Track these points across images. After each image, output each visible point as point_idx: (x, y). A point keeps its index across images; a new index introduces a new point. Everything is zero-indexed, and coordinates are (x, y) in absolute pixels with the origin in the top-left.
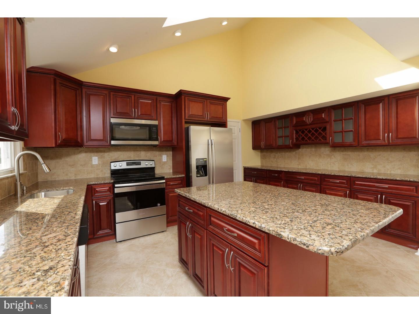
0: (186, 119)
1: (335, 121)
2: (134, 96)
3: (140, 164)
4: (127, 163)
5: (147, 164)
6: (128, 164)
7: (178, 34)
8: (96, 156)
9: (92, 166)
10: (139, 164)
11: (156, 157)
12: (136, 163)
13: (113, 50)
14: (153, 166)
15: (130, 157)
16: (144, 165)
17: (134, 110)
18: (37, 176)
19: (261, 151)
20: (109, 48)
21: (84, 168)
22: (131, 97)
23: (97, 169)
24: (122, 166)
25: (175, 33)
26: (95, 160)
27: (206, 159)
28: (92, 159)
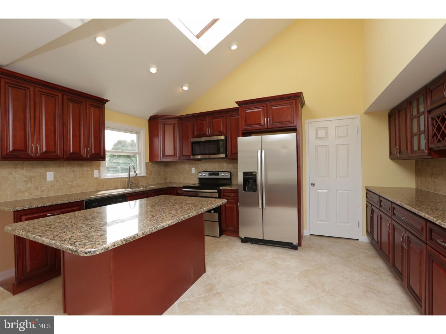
0: (242, 131)
2: (209, 118)
3: (218, 175)
4: (209, 173)
6: (210, 174)
7: (234, 47)
8: (194, 167)
9: (192, 174)
10: (217, 174)
12: (215, 174)
13: (185, 88)
14: (229, 177)
15: (215, 168)
16: (222, 175)
17: (209, 129)
18: (166, 179)
19: (416, 162)
20: (182, 88)
21: (188, 176)
22: (207, 119)
23: (194, 177)
24: (206, 175)
25: (230, 48)
26: (193, 170)
27: (256, 172)
28: (191, 169)
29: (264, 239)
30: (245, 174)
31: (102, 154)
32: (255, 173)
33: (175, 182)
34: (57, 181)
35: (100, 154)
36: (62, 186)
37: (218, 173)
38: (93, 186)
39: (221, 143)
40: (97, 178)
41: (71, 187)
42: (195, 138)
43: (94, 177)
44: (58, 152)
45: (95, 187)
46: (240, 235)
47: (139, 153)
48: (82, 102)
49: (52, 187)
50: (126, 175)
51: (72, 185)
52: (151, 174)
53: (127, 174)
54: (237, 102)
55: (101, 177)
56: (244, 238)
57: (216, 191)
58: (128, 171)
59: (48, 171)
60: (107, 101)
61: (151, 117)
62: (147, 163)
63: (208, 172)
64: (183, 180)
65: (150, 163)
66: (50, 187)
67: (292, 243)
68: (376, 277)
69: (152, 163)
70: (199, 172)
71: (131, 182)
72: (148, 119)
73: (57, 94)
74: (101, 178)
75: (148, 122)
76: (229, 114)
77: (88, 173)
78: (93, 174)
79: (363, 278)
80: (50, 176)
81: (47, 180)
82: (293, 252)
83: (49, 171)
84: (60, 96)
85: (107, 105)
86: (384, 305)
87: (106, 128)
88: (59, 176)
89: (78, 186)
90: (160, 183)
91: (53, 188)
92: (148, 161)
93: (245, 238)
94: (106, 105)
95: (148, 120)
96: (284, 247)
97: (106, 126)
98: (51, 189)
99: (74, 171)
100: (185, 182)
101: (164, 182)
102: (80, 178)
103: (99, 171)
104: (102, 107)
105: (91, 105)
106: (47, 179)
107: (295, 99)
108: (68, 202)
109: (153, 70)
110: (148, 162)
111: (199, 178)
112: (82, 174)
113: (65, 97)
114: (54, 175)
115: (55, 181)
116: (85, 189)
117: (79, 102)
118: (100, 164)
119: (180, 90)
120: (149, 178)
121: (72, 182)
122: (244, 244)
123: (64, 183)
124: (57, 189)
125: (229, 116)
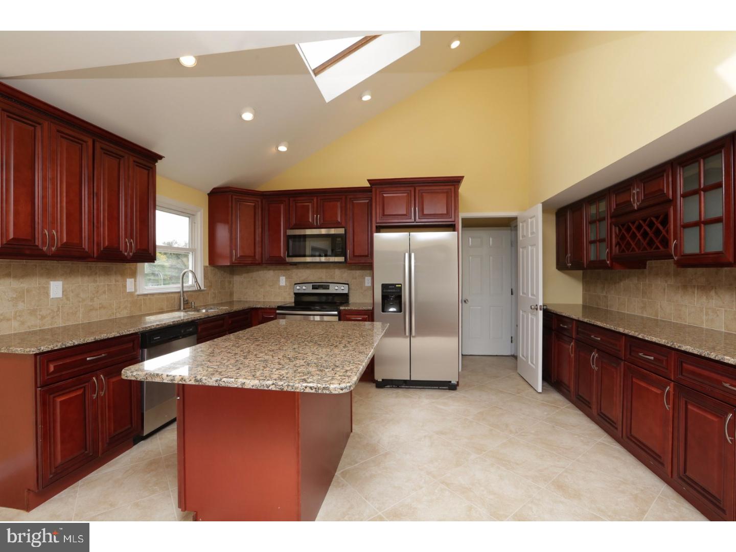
0: (378, 223)
1: (684, 196)
2: (317, 199)
3: (329, 289)
4: (313, 286)
5: (336, 288)
6: (314, 288)
7: (367, 98)
8: (284, 276)
9: (280, 287)
10: (327, 288)
11: (356, 279)
12: (324, 287)
13: (283, 148)
14: (346, 291)
15: (321, 278)
16: (334, 289)
17: (317, 217)
18: (231, 294)
19: (583, 273)
20: (277, 148)
21: (272, 290)
22: (313, 200)
23: (285, 292)
24: (307, 289)
25: (361, 98)
26: (283, 281)
27: (401, 284)
28: (279, 278)
29: (412, 379)
30: (385, 287)
31: (151, 250)
32: (400, 286)
33: (248, 300)
34: (68, 299)
35: (147, 250)
36: (76, 308)
37: (329, 286)
38: (125, 308)
39: (339, 239)
40: (131, 294)
41: (91, 310)
42: (291, 229)
43: (128, 291)
44: (85, 244)
45: (129, 309)
46: (376, 378)
47: (193, 250)
48: (123, 157)
49: (59, 309)
50: (175, 287)
51: (91, 305)
52: (211, 286)
53: (180, 285)
54: (369, 181)
55: (138, 291)
56: (381, 380)
57: (336, 313)
58: (181, 281)
59: (52, 281)
60: (161, 157)
61: (214, 189)
62: (205, 268)
63: (312, 284)
64: (264, 296)
65: (210, 268)
66: (56, 309)
67: (450, 382)
68: (557, 411)
69: (213, 268)
70: (295, 284)
71: (185, 300)
72: (209, 192)
73: (86, 139)
74: (138, 293)
75: (207, 197)
76: (351, 197)
77: (117, 283)
78: (125, 286)
79: (546, 413)
80: (56, 288)
81: (51, 297)
82: (452, 394)
83: (55, 279)
84: (90, 143)
85: (159, 165)
86: (576, 436)
87: (157, 207)
88: (71, 289)
89: (102, 307)
90: (223, 301)
91: (60, 311)
92: (207, 264)
93: (383, 380)
94: (156, 164)
95: (208, 194)
96: (439, 389)
97: (157, 203)
98: (58, 313)
99: (95, 281)
100: (267, 300)
101: (229, 301)
102: (104, 292)
103: (135, 281)
104: (151, 168)
105: (136, 163)
106: (51, 294)
107: (454, 185)
108: (118, 335)
109: (248, 116)
110: (207, 267)
111: (295, 294)
112: (108, 285)
113: (98, 145)
114: (63, 287)
115: (64, 298)
116: (113, 313)
117: (118, 157)
118: (136, 268)
119: (274, 150)
120: (208, 293)
121: (92, 300)
122: (381, 390)
123: (79, 302)
124: (67, 314)
125: (350, 198)
